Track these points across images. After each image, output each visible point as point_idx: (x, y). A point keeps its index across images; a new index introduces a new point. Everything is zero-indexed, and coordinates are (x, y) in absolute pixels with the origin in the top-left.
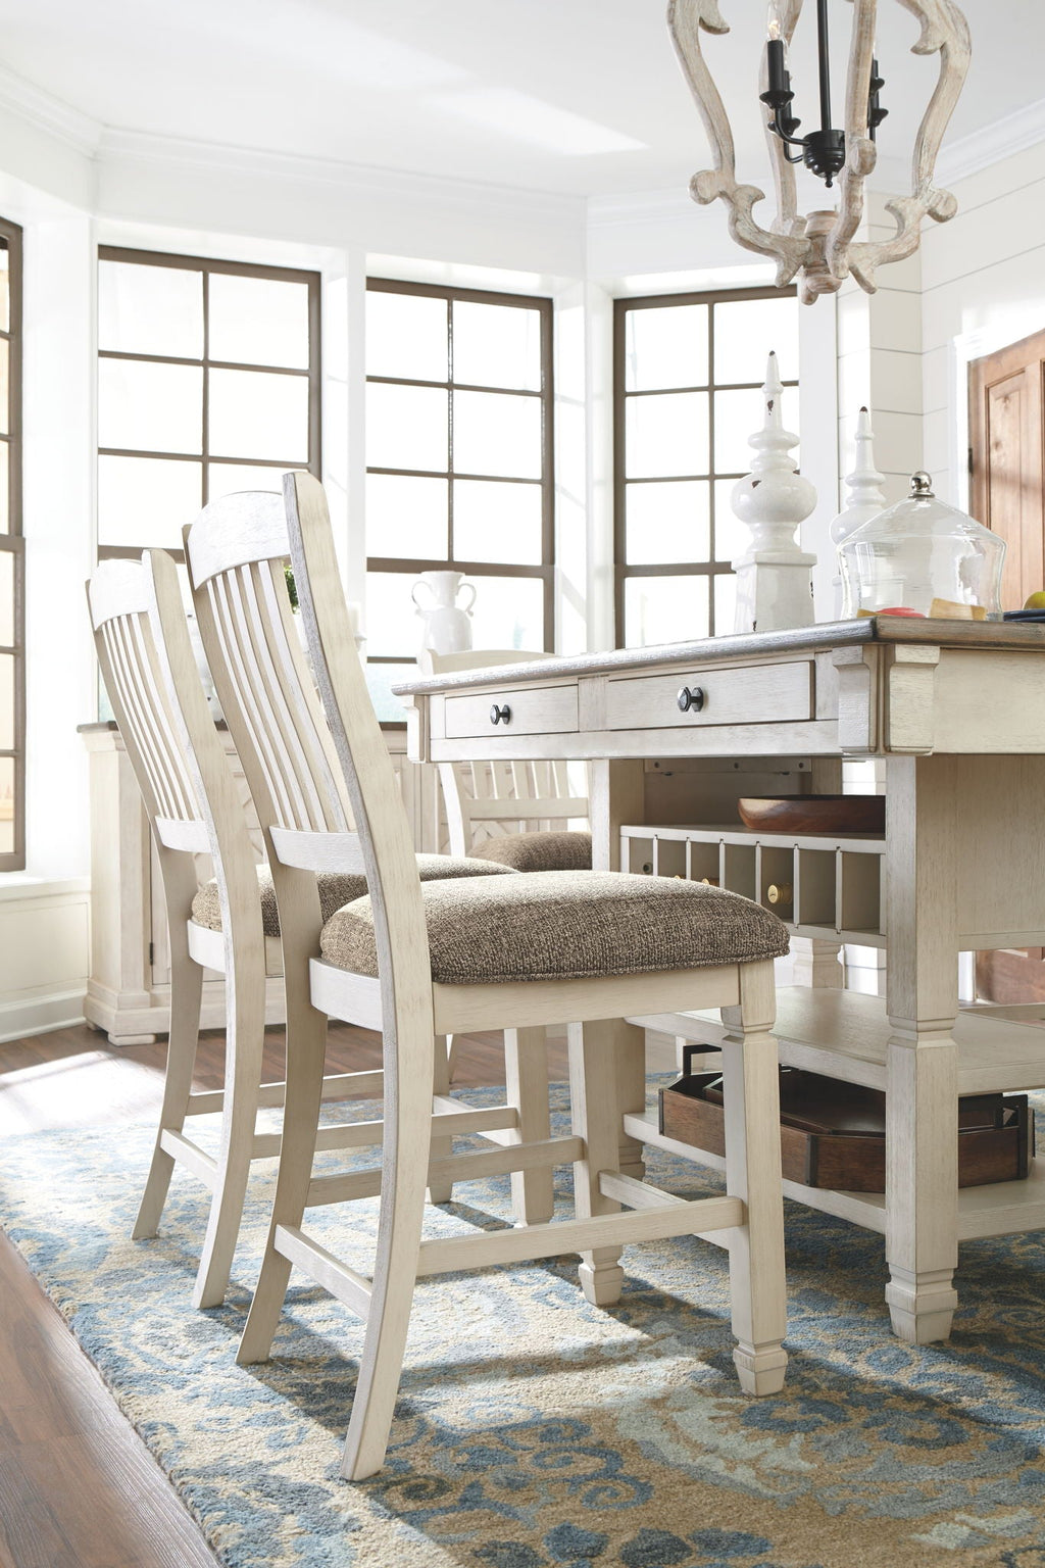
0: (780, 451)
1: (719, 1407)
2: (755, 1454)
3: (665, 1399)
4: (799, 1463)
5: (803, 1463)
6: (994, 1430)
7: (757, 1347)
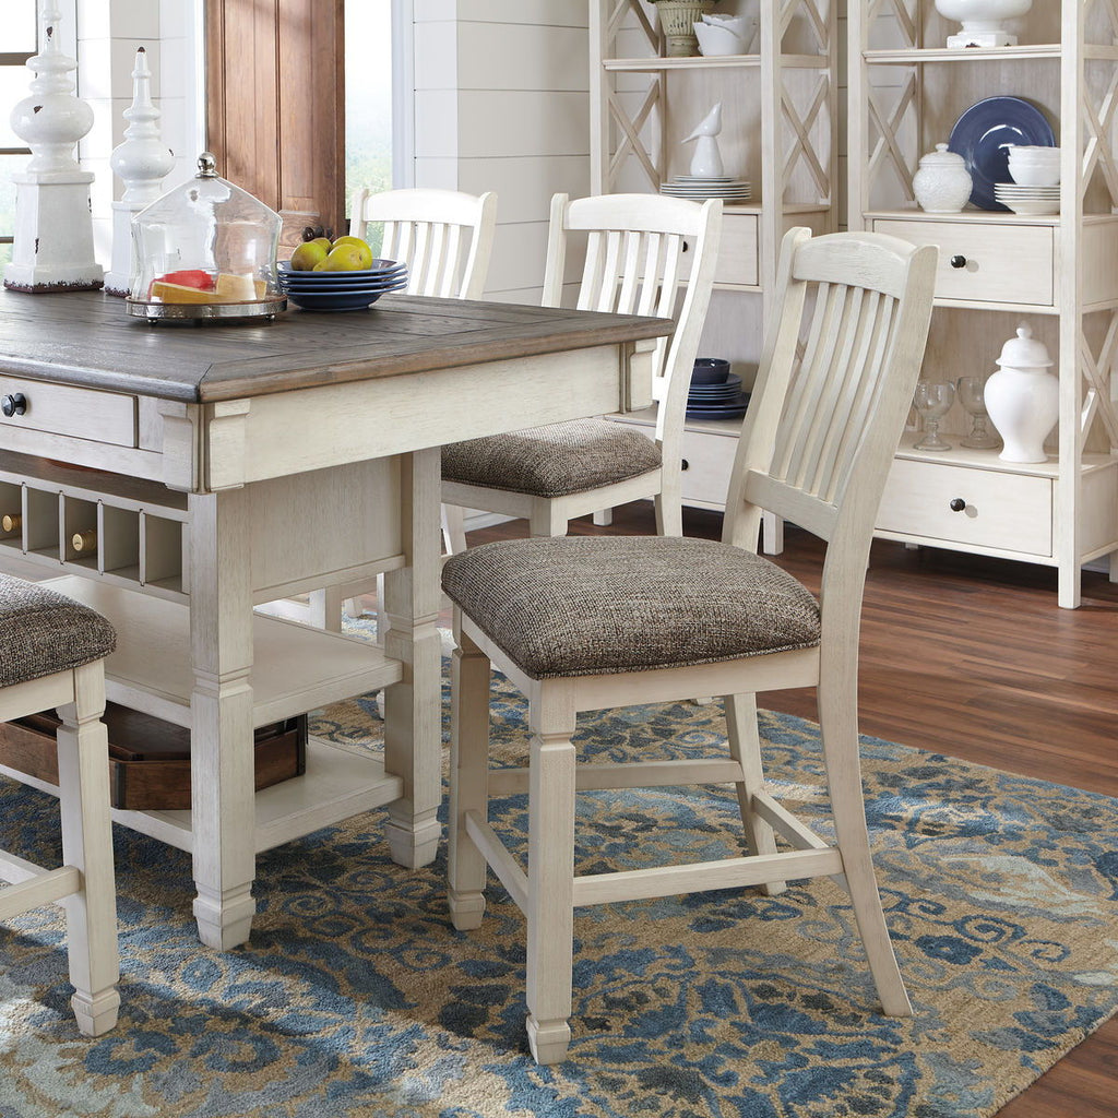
0: (59, 76)
1: (63, 1054)
2: (104, 1105)
3: (13, 1052)
4: (144, 1109)
5: (147, 1107)
6: (300, 1042)
7: (93, 995)
